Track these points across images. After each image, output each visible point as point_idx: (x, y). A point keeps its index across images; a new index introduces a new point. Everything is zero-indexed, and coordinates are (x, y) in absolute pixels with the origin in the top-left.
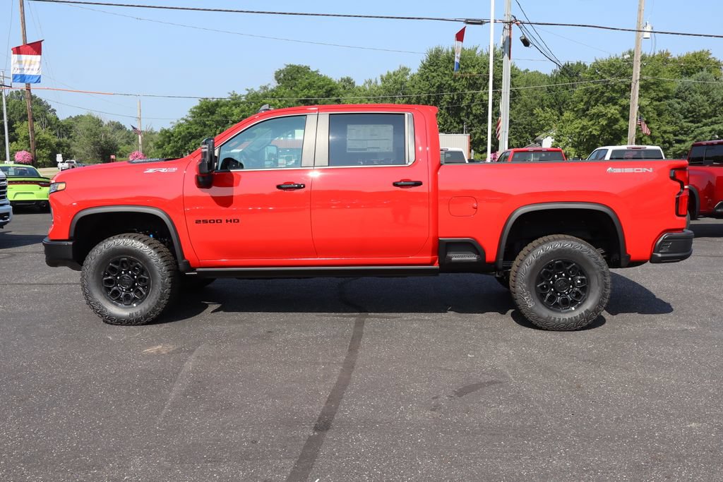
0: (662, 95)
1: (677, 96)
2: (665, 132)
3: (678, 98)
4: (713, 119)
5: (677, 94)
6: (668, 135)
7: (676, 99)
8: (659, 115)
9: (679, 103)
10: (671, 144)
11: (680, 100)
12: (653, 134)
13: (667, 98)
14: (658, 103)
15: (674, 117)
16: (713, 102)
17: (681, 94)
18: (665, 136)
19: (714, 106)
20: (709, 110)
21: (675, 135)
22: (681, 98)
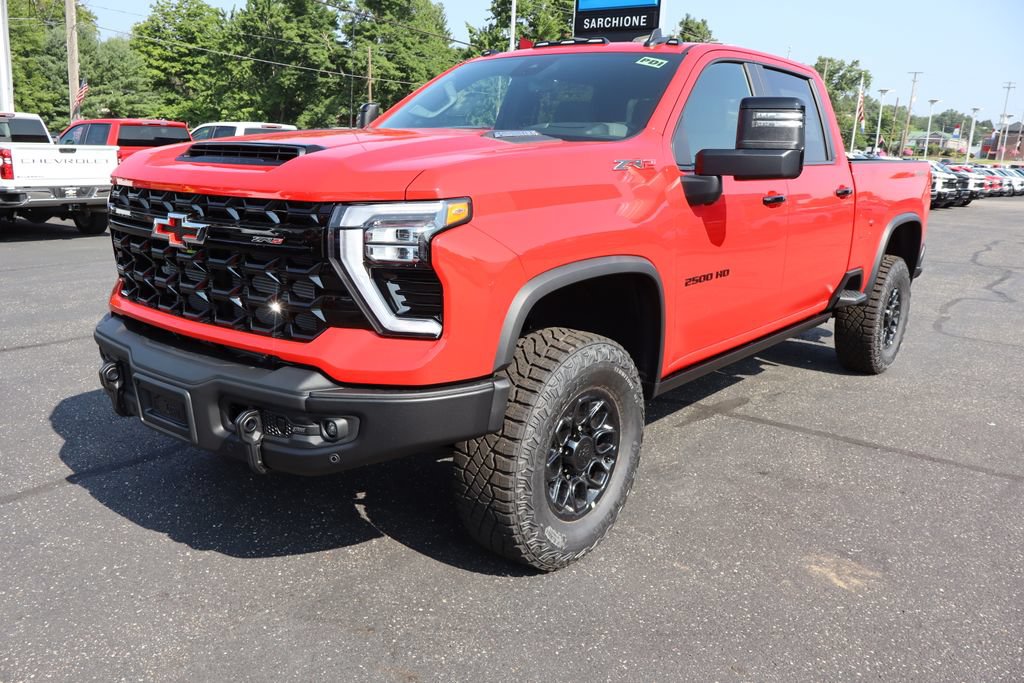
0: (29, 48)
1: (48, 51)
2: (41, 100)
3: (51, 55)
4: (101, 87)
5: (48, 49)
6: (46, 105)
7: (49, 56)
8: (29, 75)
9: (53, 62)
10: (51, 118)
11: (54, 58)
12: (25, 102)
13: (35, 52)
14: (24, 59)
15: (50, 79)
16: (97, 65)
17: (54, 50)
18: (43, 105)
19: (100, 70)
20: (95, 75)
21: (55, 106)
22: (55, 55)
